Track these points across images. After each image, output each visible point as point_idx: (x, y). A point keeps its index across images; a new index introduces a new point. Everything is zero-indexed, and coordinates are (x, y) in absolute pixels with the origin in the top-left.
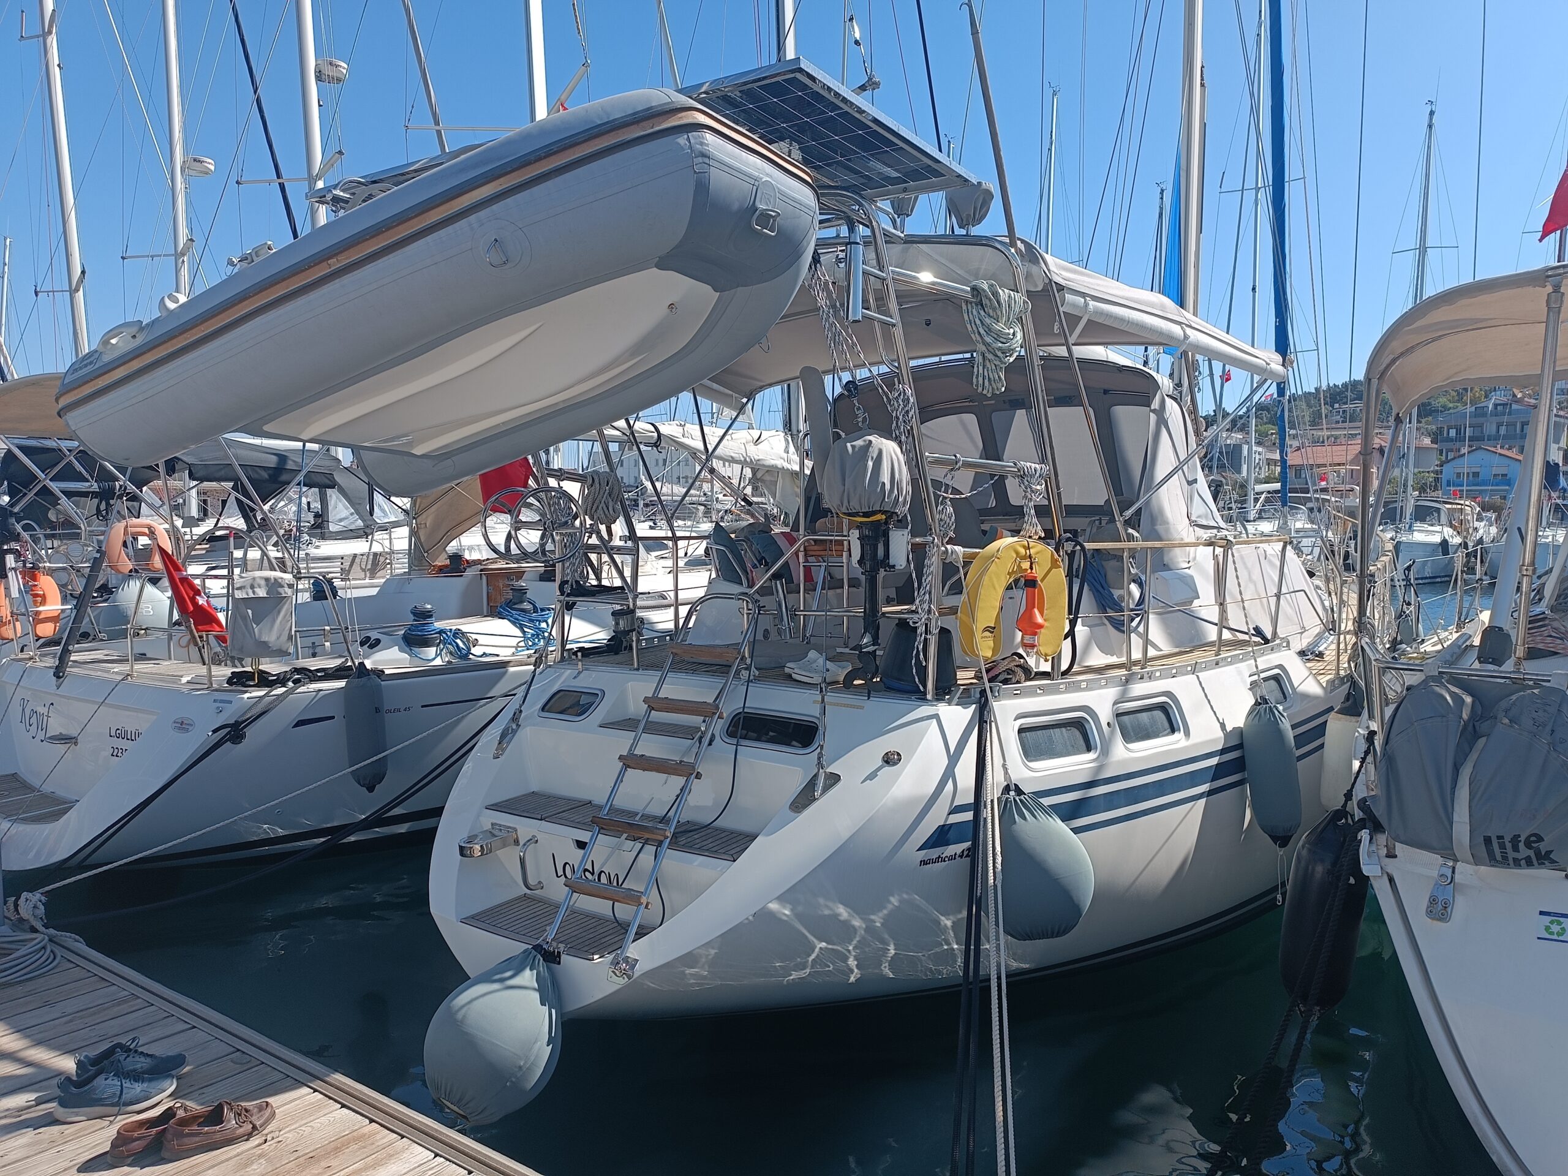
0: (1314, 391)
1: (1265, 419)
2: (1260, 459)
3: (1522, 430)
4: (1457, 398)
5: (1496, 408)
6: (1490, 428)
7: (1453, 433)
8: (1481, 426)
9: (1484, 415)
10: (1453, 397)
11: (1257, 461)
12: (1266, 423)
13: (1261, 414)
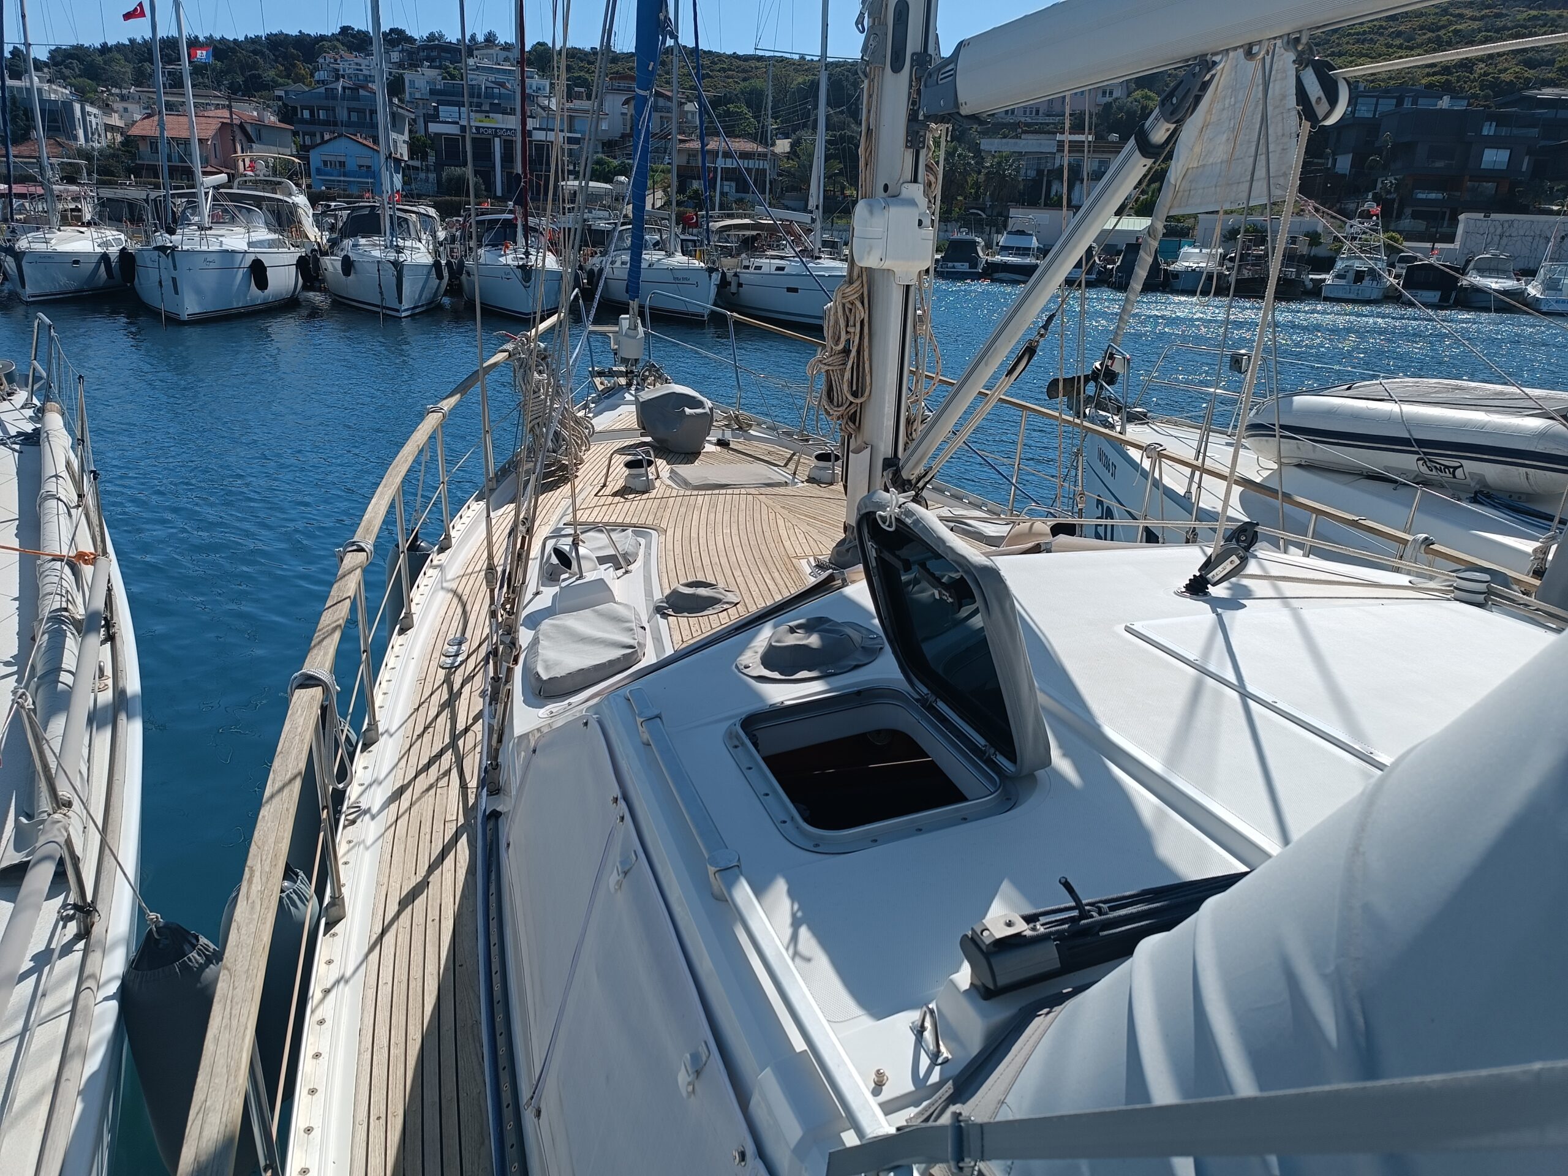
0: (127, 43)
1: (77, 70)
2: (97, 124)
3: (371, 119)
4: (284, 73)
5: (344, 92)
6: (342, 114)
7: (306, 114)
8: (334, 110)
9: (335, 98)
10: (281, 71)
11: (94, 126)
12: (80, 76)
13: (71, 63)
